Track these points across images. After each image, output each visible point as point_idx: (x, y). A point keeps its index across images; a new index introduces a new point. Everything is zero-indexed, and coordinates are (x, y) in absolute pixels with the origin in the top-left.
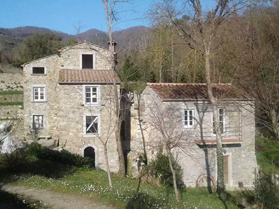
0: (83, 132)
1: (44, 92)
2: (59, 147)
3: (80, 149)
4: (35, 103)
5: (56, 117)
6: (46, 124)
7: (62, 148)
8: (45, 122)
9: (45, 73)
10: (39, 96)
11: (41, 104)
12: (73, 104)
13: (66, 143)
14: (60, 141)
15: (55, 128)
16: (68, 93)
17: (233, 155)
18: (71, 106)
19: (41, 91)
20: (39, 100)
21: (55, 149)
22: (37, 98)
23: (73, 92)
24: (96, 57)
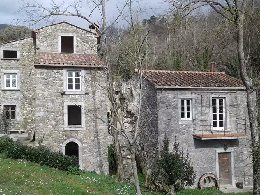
0: (63, 124)
1: (17, 79)
2: (36, 142)
3: (61, 145)
4: (6, 92)
5: (30, 108)
6: (19, 115)
7: (39, 143)
8: (17, 113)
9: (18, 57)
10: (11, 83)
11: (13, 92)
12: (51, 91)
13: (43, 137)
14: (36, 135)
15: (30, 120)
16: (47, 78)
17: (234, 151)
18: (50, 93)
19: (13, 77)
20: (11, 88)
21: (30, 145)
22: (8, 86)
23: (52, 77)
24: (77, 40)
